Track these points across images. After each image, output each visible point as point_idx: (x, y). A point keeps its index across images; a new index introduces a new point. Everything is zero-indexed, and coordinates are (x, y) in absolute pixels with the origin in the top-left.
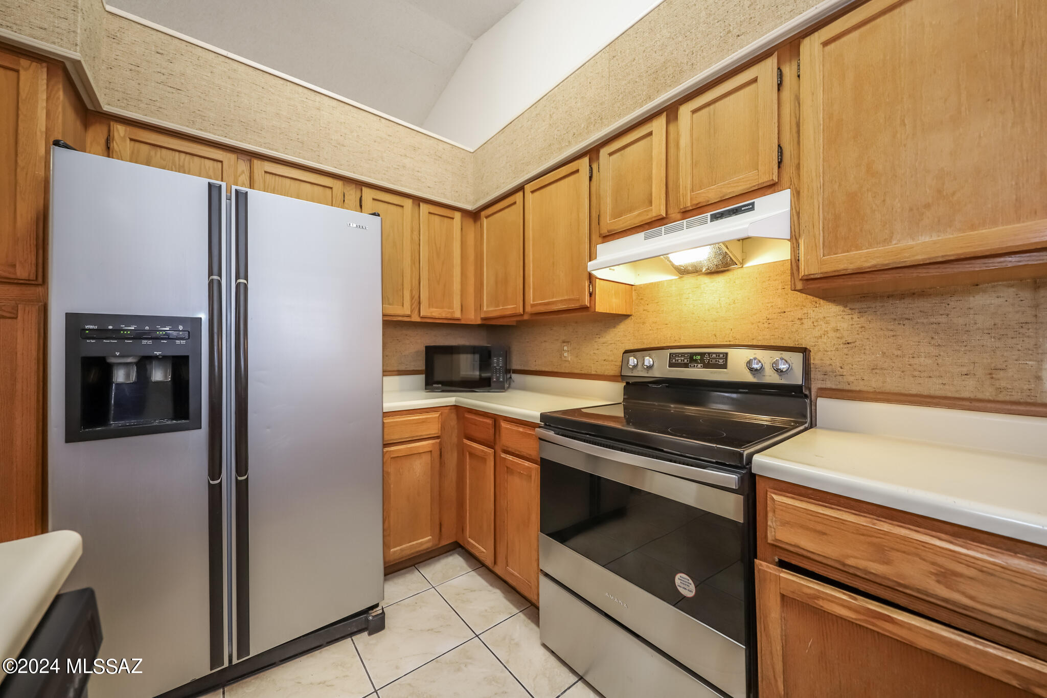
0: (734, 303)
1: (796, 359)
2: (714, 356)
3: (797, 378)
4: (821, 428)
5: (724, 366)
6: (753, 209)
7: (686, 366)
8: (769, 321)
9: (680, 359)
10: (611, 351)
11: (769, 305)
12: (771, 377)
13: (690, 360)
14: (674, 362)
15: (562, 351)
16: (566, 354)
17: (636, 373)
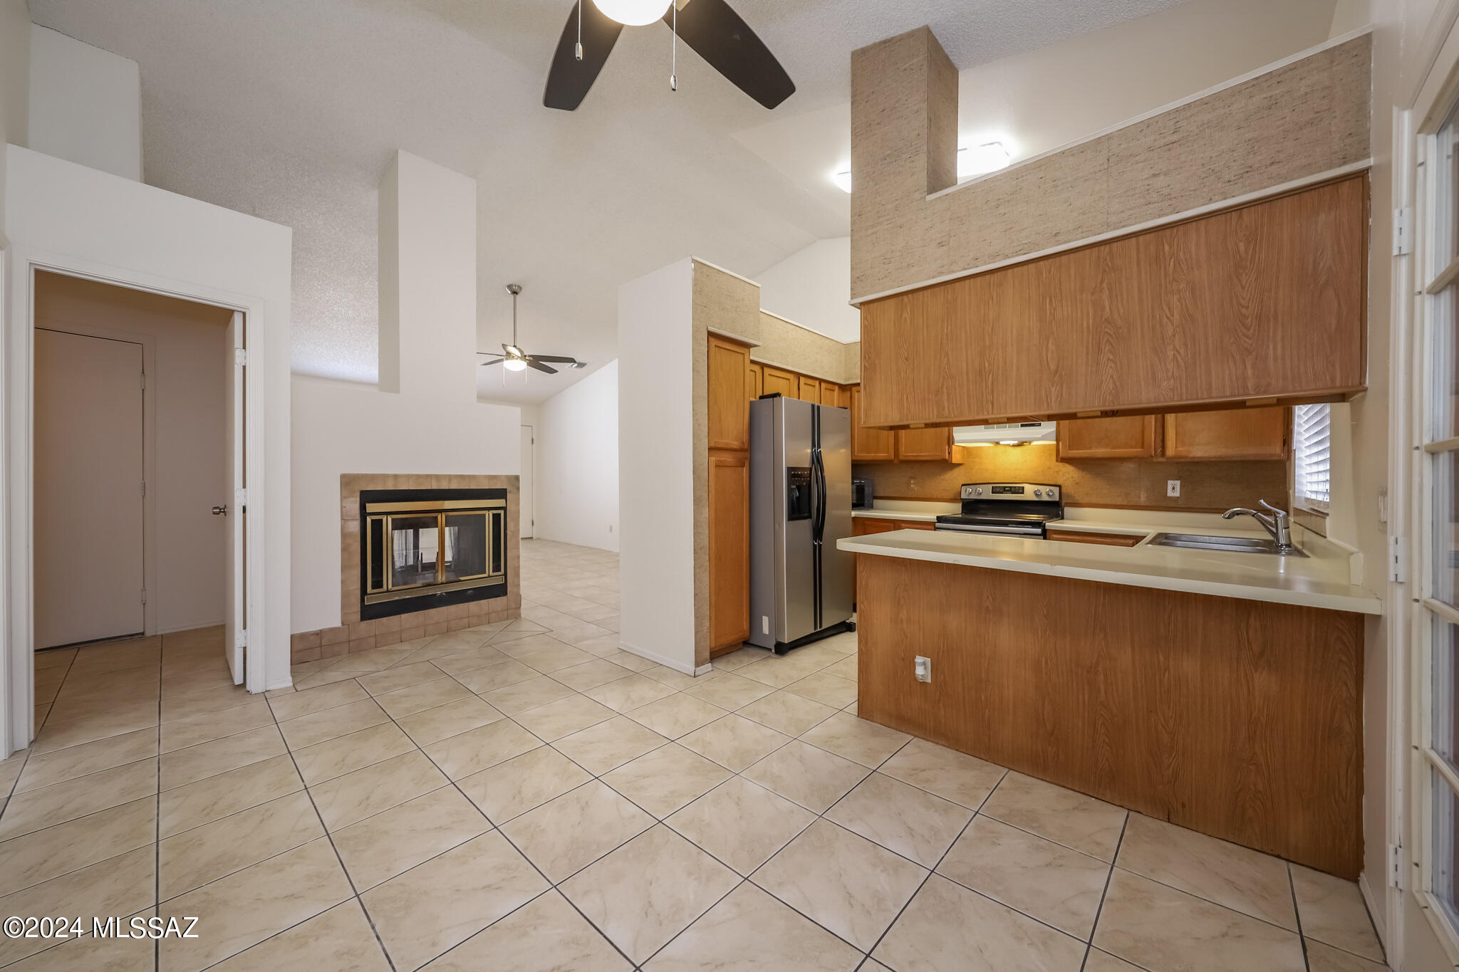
0: (1027, 461)
1: (1056, 490)
2: (1016, 488)
3: (1057, 499)
4: (1067, 519)
5: (1023, 493)
6: (1039, 426)
7: (1002, 493)
8: (1044, 472)
9: (998, 490)
12: (1045, 498)
13: (1004, 490)
14: (995, 491)
15: (909, 483)
16: (912, 486)
17: (972, 497)
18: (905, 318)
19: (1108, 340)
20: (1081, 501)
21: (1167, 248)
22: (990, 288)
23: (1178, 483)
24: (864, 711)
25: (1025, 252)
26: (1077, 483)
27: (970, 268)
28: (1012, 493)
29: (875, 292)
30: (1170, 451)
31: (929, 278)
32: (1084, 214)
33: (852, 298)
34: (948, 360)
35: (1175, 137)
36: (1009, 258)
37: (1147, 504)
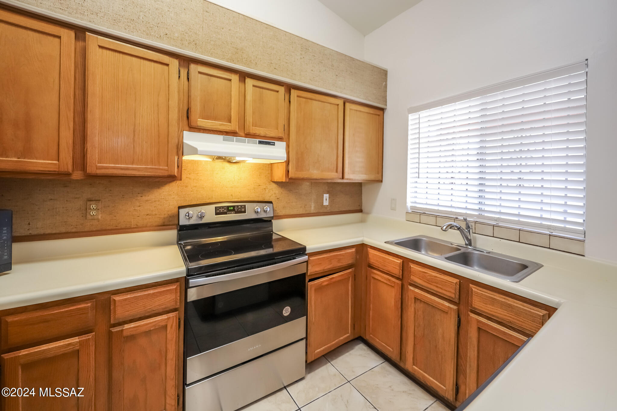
0: (241, 179)
2: (240, 207)
3: (272, 214)
5: (245, 212)
6: (274, 145)
7: (225, 213)
8: (254, 189)
9: (221, 210)
10: (154, 207)
11: (255, 182)
12: (263, 215)
13: (228, 210)
14: (218, 212)
15: (86, 210)
16: (93, 213)
17: (192, 222)
20: (280, 214)
23: (328, 196)
28: (235, 213)
37: (315, 212)
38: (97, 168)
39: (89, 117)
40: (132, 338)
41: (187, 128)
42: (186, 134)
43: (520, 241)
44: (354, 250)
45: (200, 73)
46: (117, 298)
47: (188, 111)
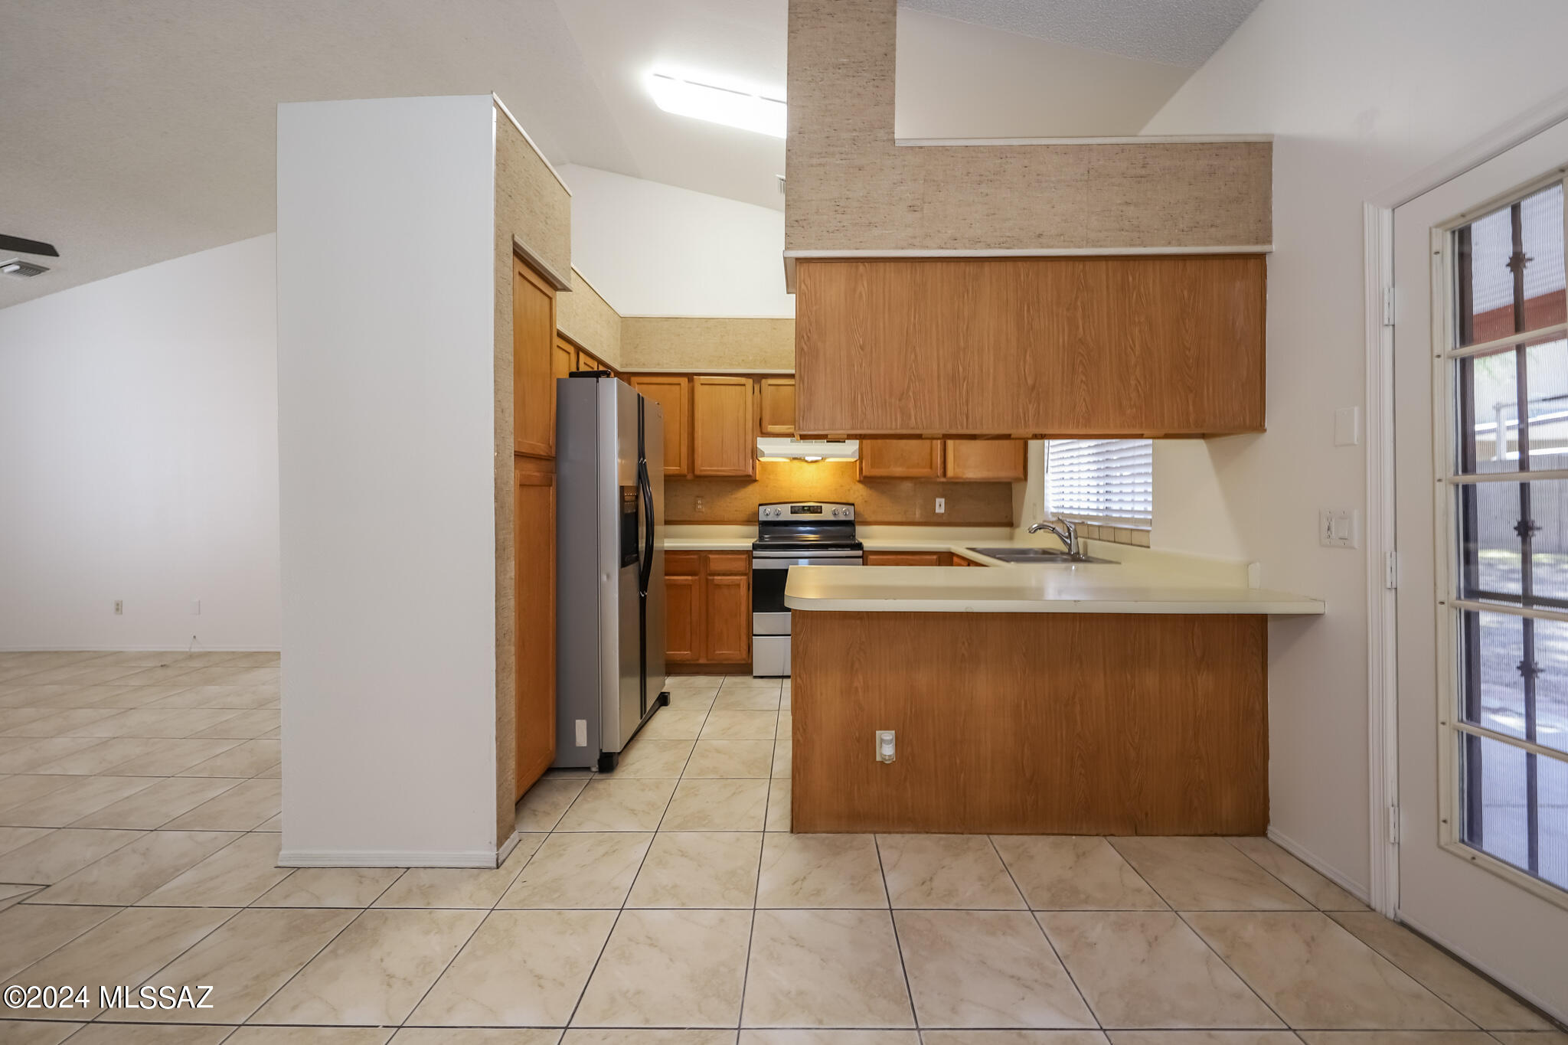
0: (820, 478)
1: (851, 509)
2: (815, 506)
3: (851, 518)
5: (821, 512)
6: (845, 443)
7: (801, 513)
9: (797, 509)
12: (842, 518)
13: (804, 510)
14: (794, 511)
15: (696, 504)
16: (700, 507)
17: (770, 518)
18: (861, 293)
19: (1081, 361)
20: (869, 519)
21: (1131, 279)
22: (965, 278)
23: (943, 500)
24: (800, 822)
25: (1008, 246)
26: (866, 502)
27: (947, 248)
28: (812, 513)
29: (823, 248)
30: (950, 473)
31: (897, 248)
32: (1066, 221)
33: (787, 248)
34: (916, 356)
35: (1143, 172)
36: (990, 248)
37: (921, 520)
38: (701, 471)
39: (696, 435)
40: (718, 586)
41: (759, 434)
42: (759, 439)
43: (1117, 540)
44: (935, 557)
45: (770, 385)
46: (711, 556)
47: (761, 420)
